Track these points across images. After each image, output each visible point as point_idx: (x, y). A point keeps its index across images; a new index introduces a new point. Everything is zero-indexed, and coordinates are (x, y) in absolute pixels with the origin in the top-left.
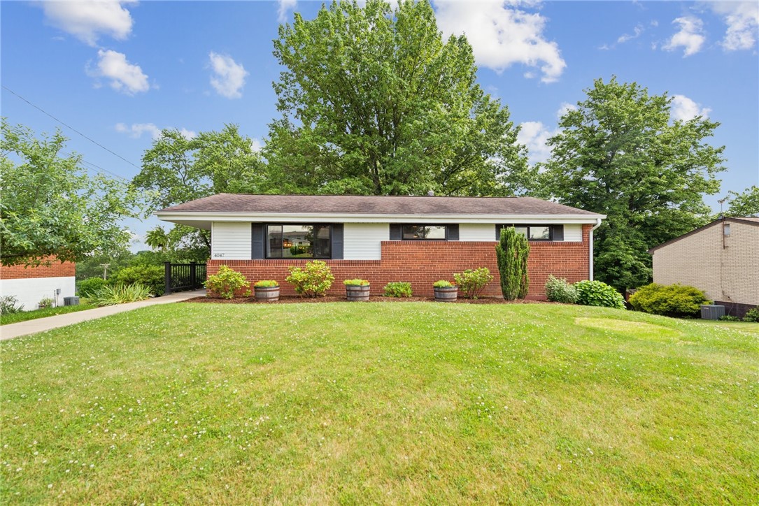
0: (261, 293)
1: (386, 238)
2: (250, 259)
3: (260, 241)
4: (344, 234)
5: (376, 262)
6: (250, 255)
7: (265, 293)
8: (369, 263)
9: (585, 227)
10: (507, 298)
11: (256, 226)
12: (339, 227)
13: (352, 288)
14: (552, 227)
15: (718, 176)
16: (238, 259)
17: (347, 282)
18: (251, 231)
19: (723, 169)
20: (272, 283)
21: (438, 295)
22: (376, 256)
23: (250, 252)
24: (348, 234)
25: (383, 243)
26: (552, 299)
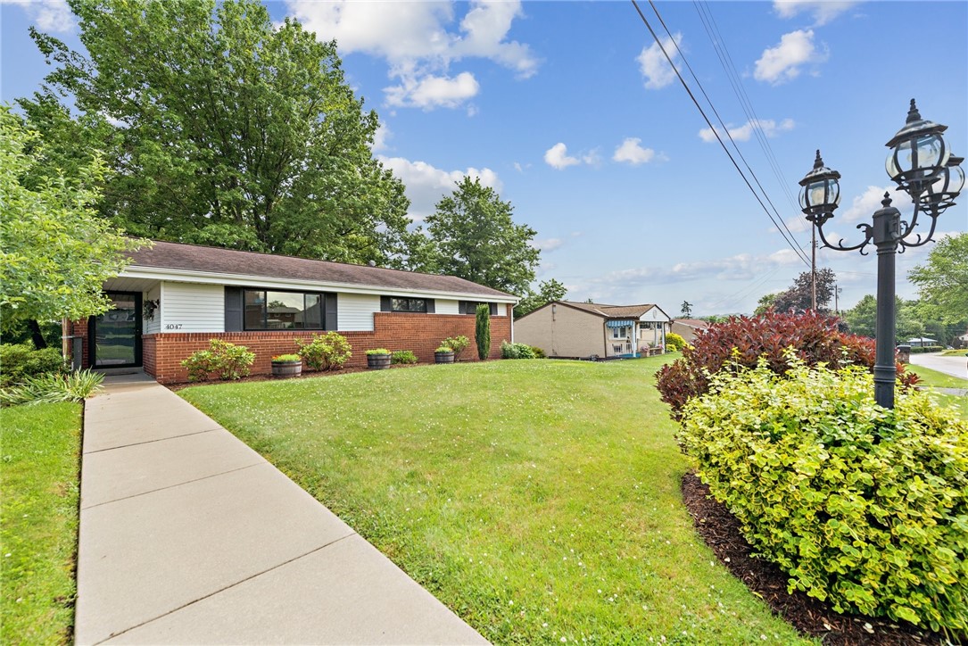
0: (286, 369)
1: (378, 310)
2: (223, 331)
3: (238, 310)
4: (338, 304)
5: (370, 333)
6: (223, 327)
7: (293, 368)
8: (364, 334)
9: (508, 305)
10: (482, 357)
11: (229, 290)
12: (333, 296)
13: (379, 358)
14: (490, 304)
15: (535, 269)
16: (205, 331)
17: (369, 352)
18: (223, 296)
19: (537, 264)
20: (294, 357)
21: (439, 358)
22: (369, 327)
23: (223, 323)
24: (342, 304)
25: (375, 315)
26: (505, 357)
